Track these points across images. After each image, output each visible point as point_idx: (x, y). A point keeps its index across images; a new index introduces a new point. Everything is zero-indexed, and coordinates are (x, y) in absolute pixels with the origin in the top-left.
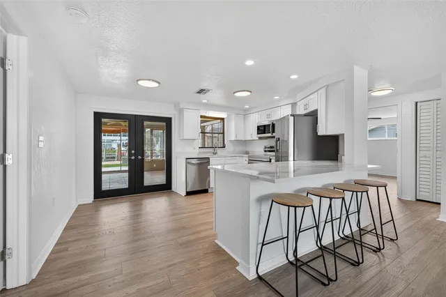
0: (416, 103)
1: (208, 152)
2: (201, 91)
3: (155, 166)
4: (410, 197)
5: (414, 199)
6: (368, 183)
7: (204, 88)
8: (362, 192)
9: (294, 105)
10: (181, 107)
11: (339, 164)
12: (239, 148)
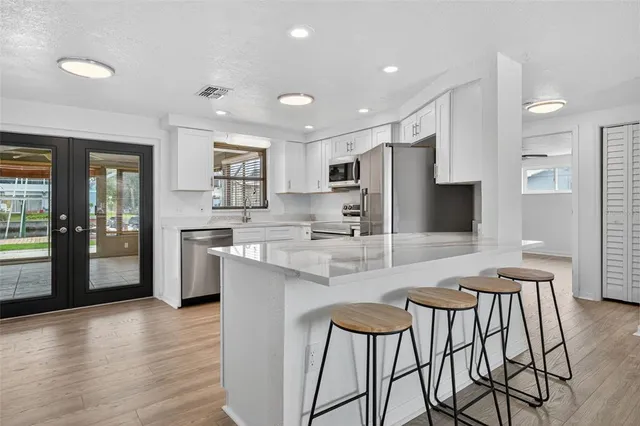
0: (602, 129)
1: (232, 218)
2: (208, 92)
3: (126, 245)
4: (592, 295)
5: (598, 299)
6: (522, 276)
7: (214, 85)
8: (511, 294)
9: (395, 126)
10: (171, 123)
11: (474, 238)
12: (295, 209)
